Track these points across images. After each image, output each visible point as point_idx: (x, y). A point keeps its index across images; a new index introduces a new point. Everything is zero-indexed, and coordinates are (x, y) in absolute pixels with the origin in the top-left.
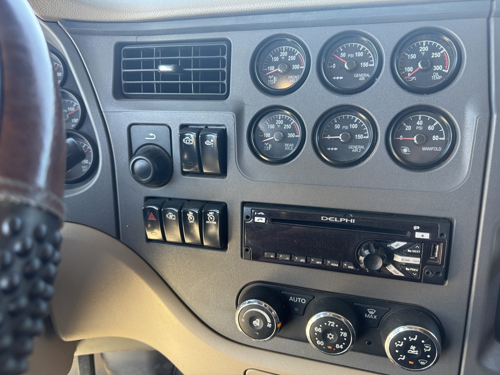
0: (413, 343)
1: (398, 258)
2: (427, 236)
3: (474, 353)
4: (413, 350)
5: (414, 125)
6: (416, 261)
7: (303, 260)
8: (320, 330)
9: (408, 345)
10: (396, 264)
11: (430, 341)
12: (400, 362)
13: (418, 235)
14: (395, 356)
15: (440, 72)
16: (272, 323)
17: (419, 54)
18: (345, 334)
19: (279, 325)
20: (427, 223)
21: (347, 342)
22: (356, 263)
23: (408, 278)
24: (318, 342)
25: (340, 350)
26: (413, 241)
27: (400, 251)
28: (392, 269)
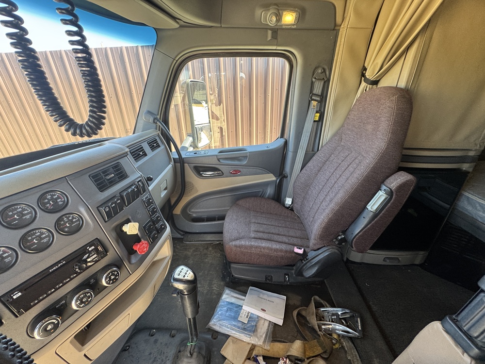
0: (111, 276)
1: (89, 260)
2: (93, 247)
3: (128, 263)
4: (112, 277)
5: (64, 221)
6: (95, 255)
7: (54, 290)
8: (79, 302)
9: (110, 278)
10: (89, 262)
11: (115, 271)
12: (112, 284)
13: (90, 249)
14: (109, 284)
15: (61, 201)
16: (57, 320)
17: (48, 199)
18: (89, 294)
19: (60, 318)
20: (90, 244)
21: (92, 295)
22: (76, 273)
23: (96, 262)
24: (81, 306)
25: (91, 300)
26: (90, 252)
27: (88, 257)
28: (89, 264)
